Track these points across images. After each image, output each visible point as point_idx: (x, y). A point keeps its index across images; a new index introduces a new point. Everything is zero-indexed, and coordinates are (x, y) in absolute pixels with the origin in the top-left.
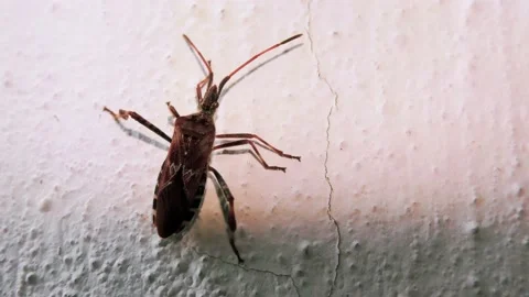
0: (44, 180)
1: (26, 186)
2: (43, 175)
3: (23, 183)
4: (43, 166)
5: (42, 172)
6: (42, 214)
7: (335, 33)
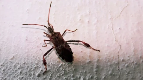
0: (38, 68)
1: (32, 69)
2: (38, 67)
3: (32, 68)
4: (37, 64)
5: (37, 65)
6: (37, 78)
7: (120, 29)
